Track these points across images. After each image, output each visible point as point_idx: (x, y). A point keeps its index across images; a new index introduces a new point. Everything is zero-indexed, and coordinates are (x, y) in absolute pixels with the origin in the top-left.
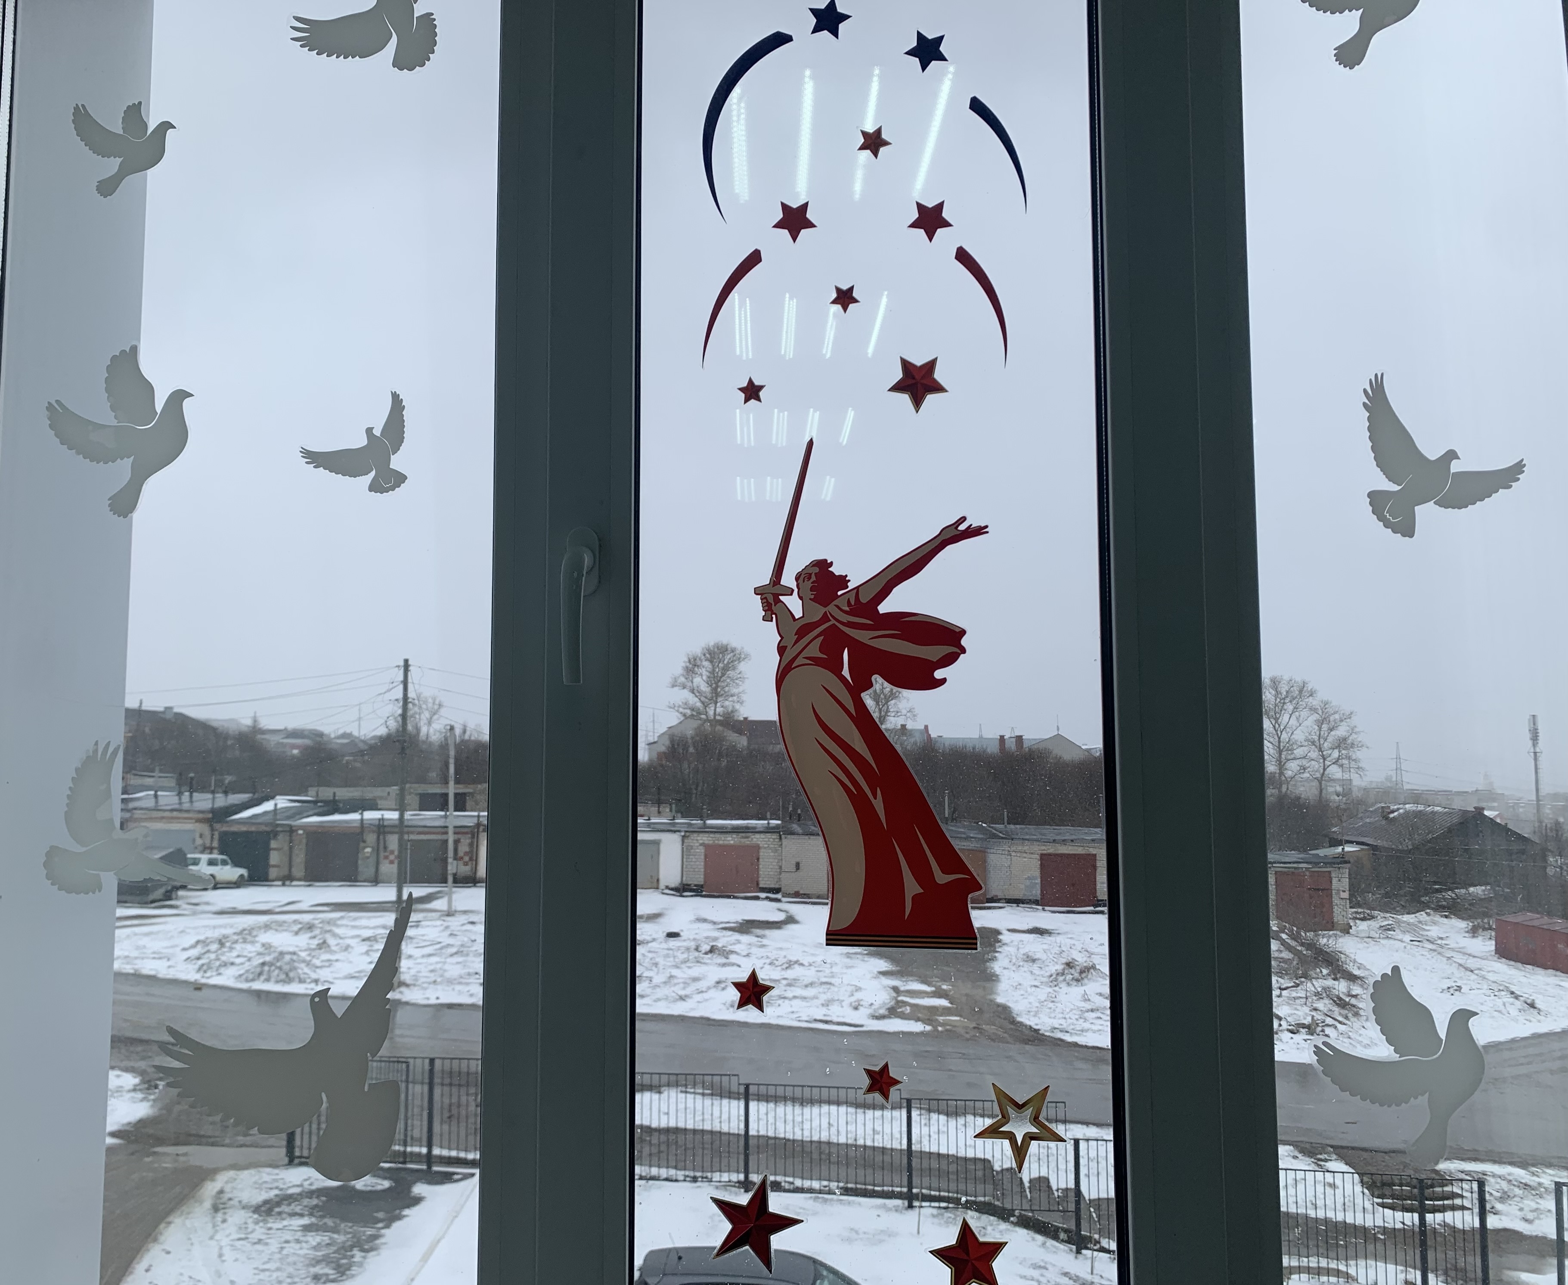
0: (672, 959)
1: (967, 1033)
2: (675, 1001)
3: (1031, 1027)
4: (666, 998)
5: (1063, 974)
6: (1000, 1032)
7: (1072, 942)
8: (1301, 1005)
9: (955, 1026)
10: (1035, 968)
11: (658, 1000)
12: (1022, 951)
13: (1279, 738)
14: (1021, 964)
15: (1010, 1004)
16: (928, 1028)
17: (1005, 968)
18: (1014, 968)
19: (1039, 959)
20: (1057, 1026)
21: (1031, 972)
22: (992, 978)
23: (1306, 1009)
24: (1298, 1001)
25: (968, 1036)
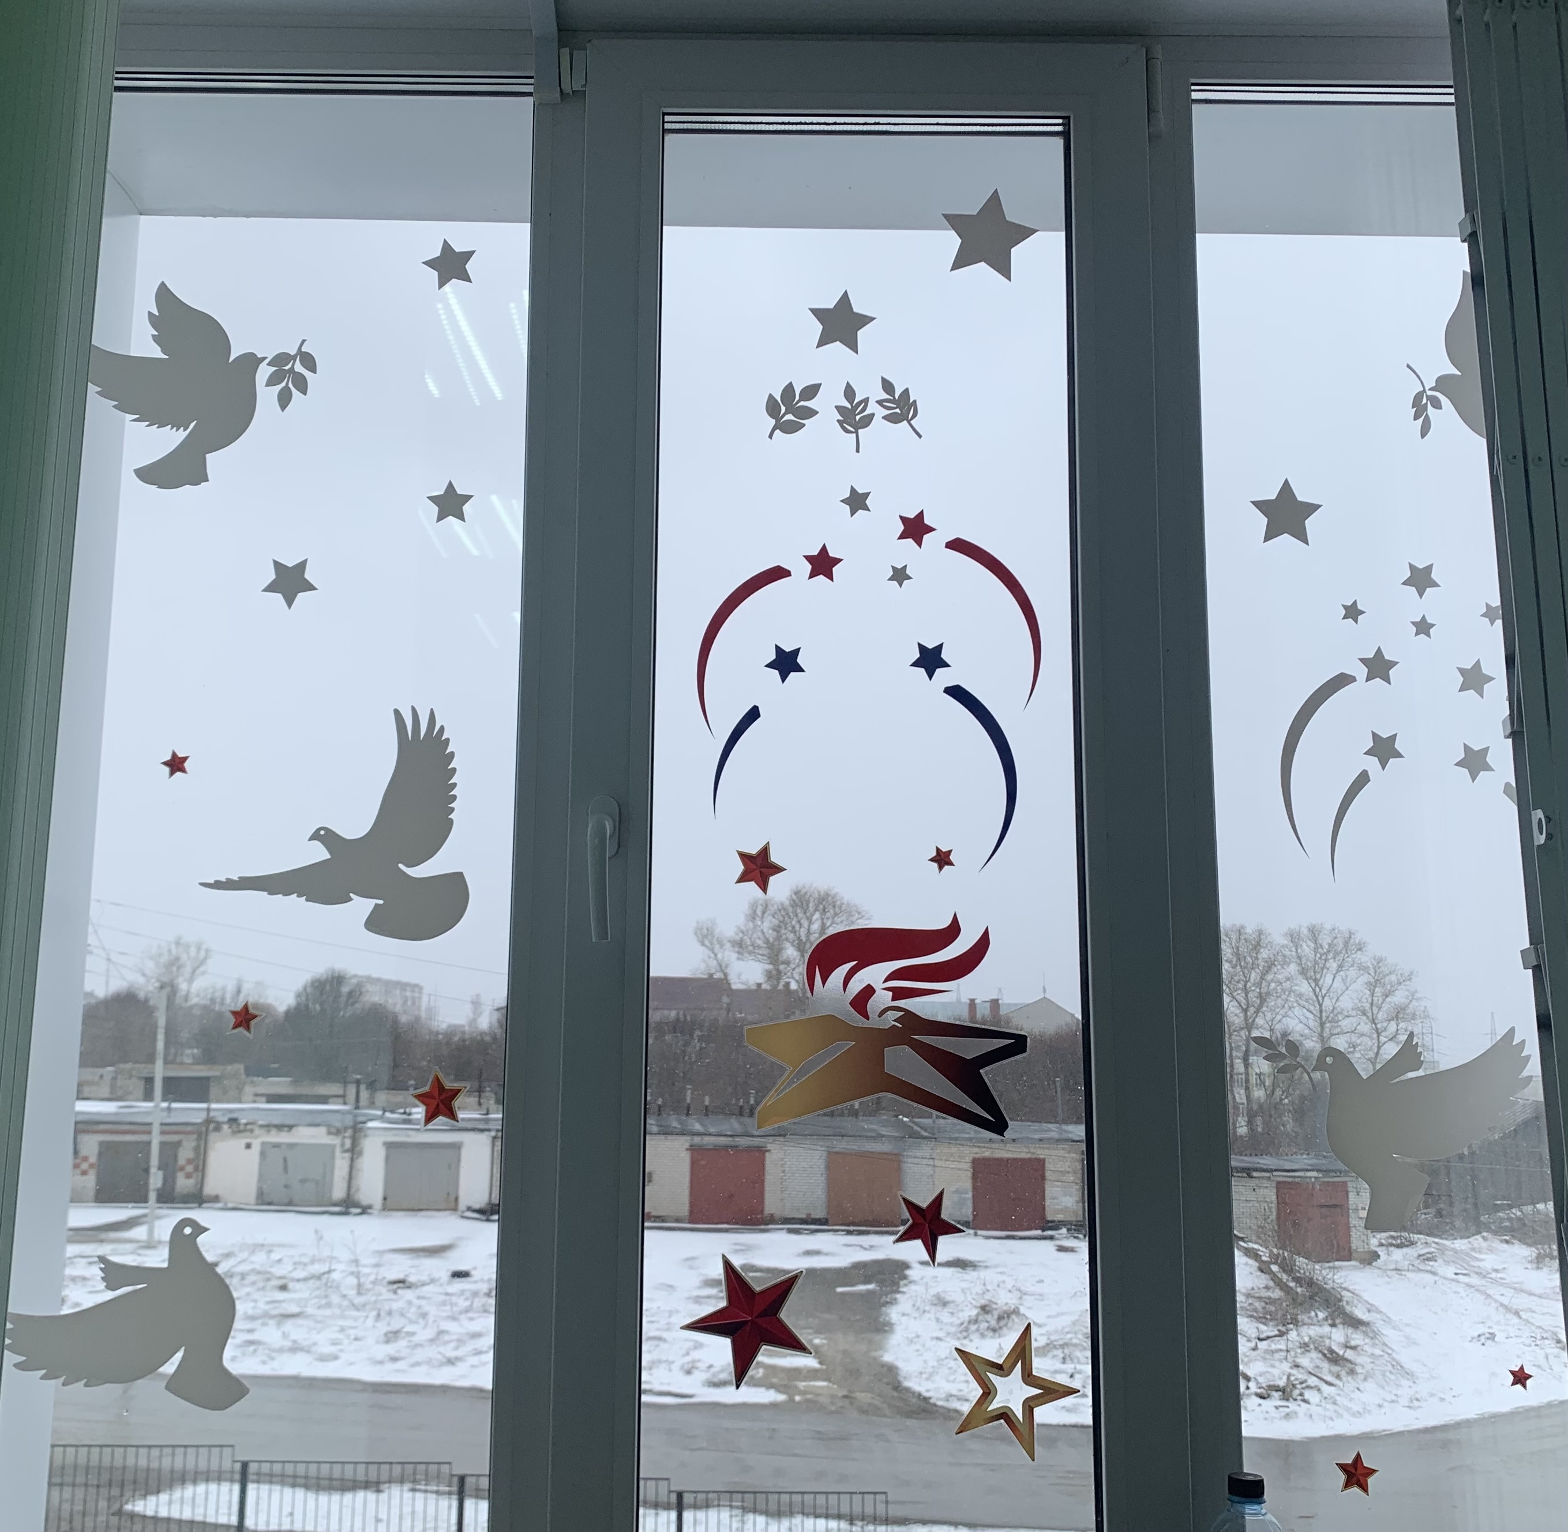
0: (448, 1308)
1: (832, 1403)
2: (441, 1365)
3: (920, 1395)
4: (429, 1362)
5: (976, 1321)
6: (877, 1402)
7: (1001, 1278)
8: (1280, 1361)
9: (817, 1395)
10: (945, 1315)
11: (417, 1364)
12: (933, 1291)
13: (1321, 1005)
14: (927, 1308)
15: (900, 1364)
16: (781, 1397)
17: (904, 1315)
18: (916, 1315)
19: (953, 1302)
20: (954, 1392)
21: (938, 1320)
22: (883, 1328)
23: (1286, 1367)
24: (1277, 1356)
25: (833, 1408)
